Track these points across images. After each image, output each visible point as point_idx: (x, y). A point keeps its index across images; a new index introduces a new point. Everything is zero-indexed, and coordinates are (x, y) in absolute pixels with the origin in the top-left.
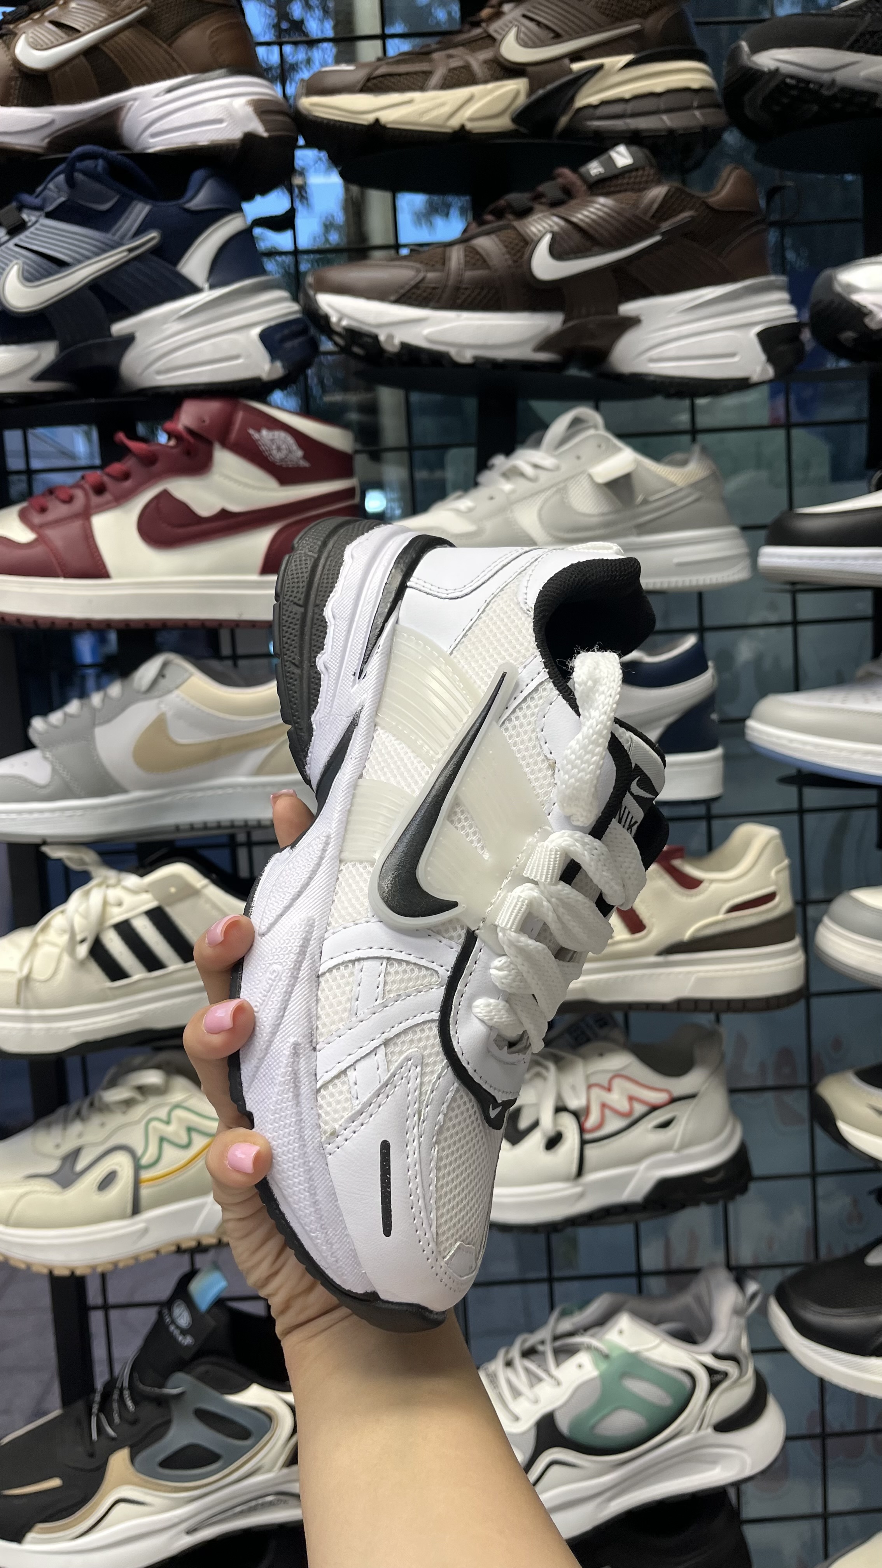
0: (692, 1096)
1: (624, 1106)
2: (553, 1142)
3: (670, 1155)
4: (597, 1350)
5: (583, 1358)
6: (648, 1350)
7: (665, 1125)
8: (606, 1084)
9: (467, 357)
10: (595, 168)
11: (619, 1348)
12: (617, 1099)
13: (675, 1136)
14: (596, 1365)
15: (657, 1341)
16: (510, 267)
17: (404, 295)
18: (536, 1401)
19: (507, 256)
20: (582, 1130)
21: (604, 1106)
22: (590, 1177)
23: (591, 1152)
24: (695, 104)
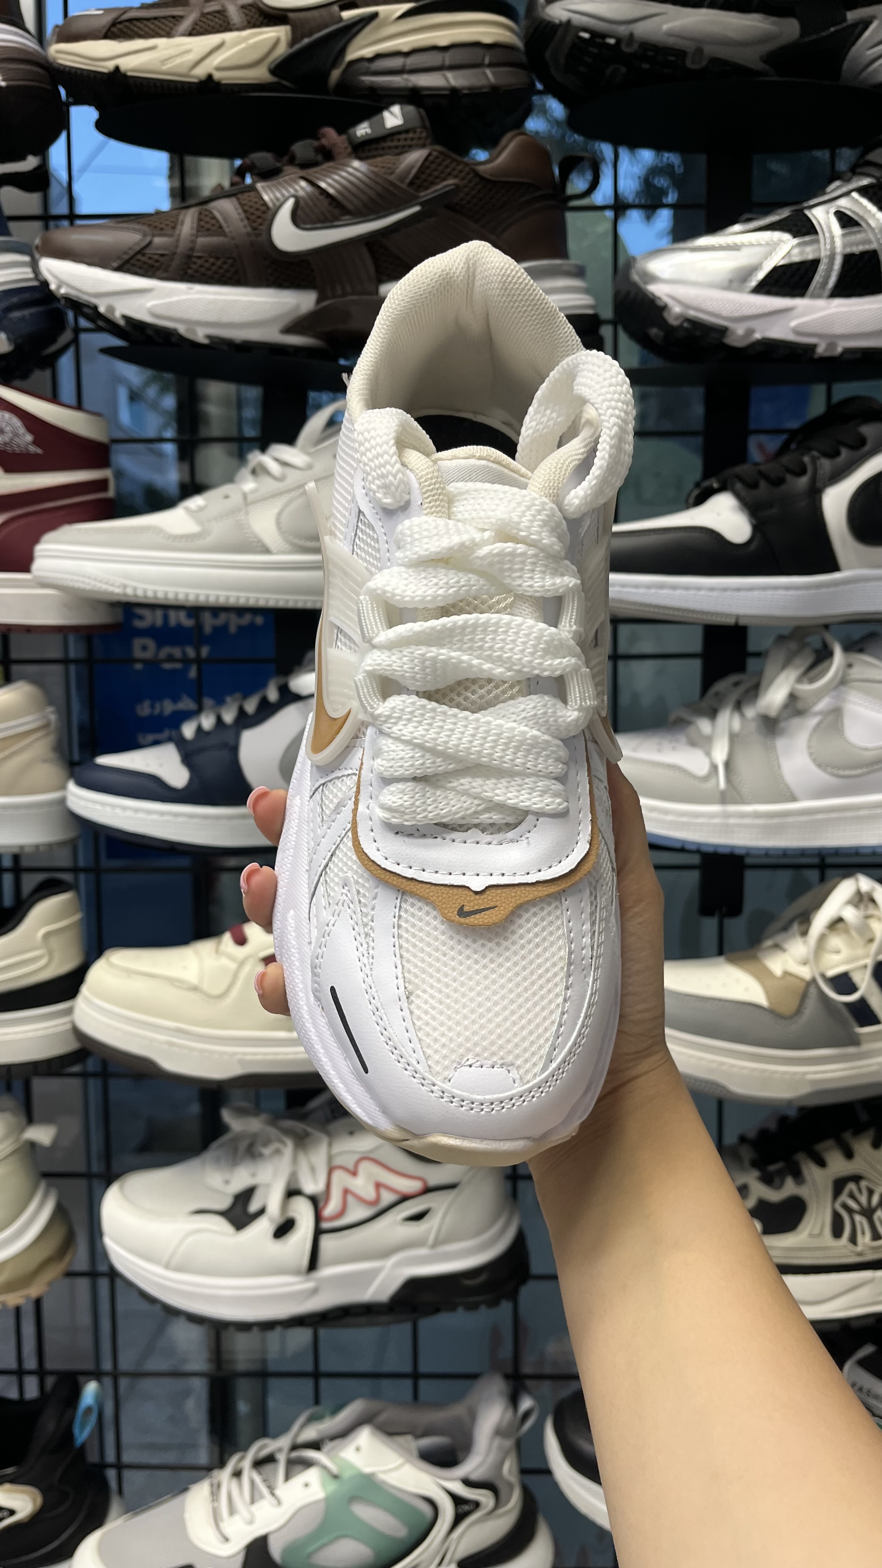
0: (452, 1186)
1: (369, 1193)
2: (284, 1229)
3: (423, 1251)
4: (325, 1468)
5: (312, 1475)
6: (384, 1472)
7: (418, 1217)
8: (351, 1167)
9: (200, 335)
10: (363, 130)
11: (352, 1466)
12: (362, 1185)
13: (429, 1231)
14: (324, 1485)
15: (400, 1461)
16: (248, 234)
17: (127, 262)
18: (251, 1522)
19: (246, 222)
20: (318, 1218)
21: (346, 1192)
22: (325, 1272)
23: (328, 1243)
24: (487, 61)
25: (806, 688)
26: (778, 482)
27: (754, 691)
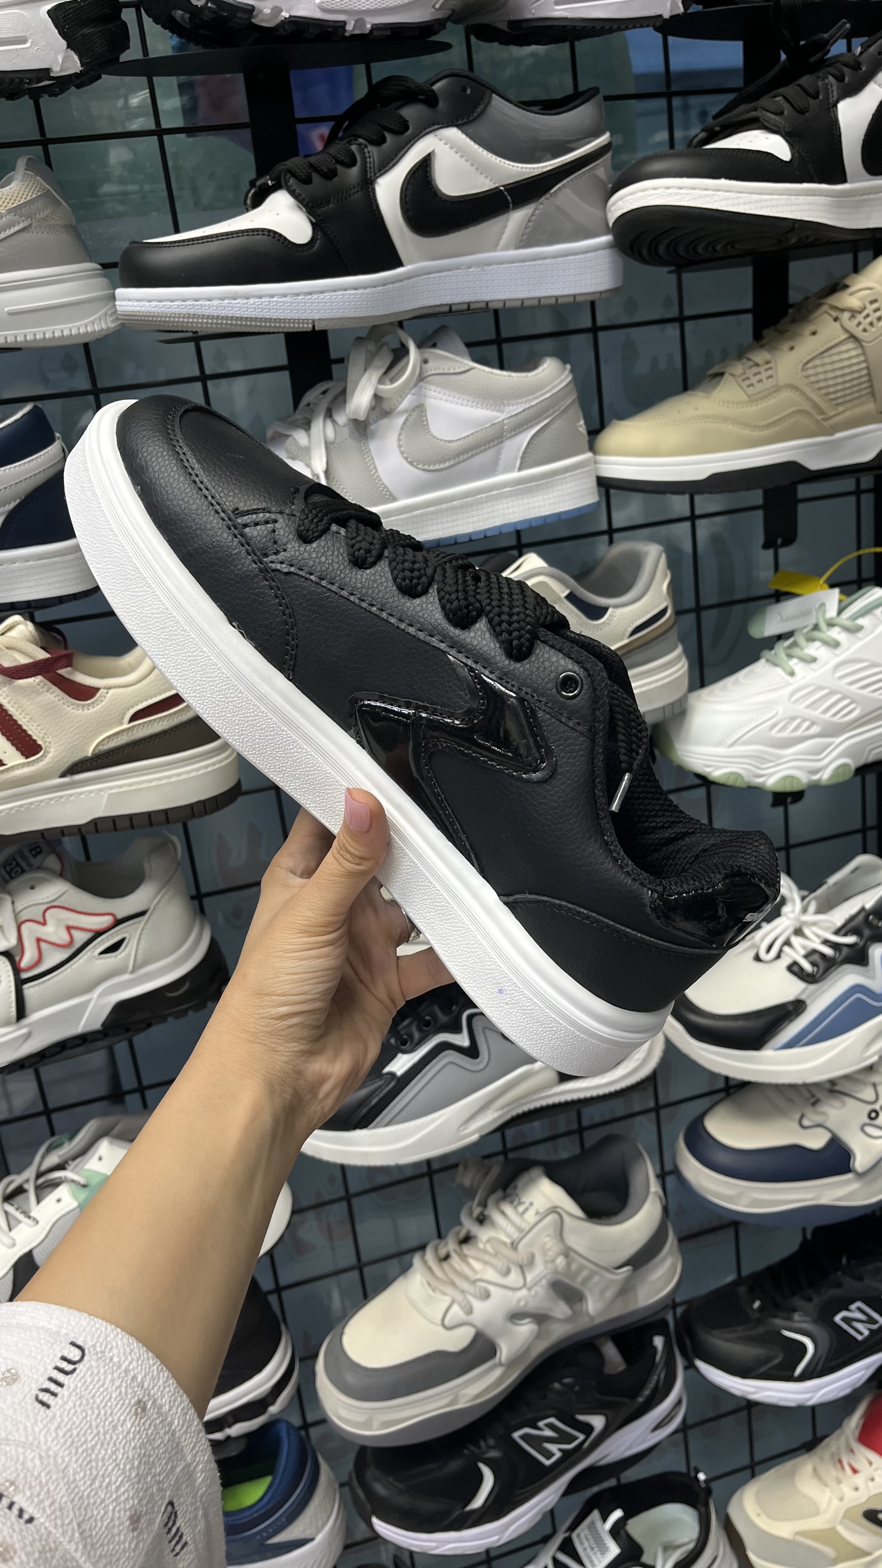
3: (126, 977)
4: (73, 1181)
5: (62, 1191)
7: (114, 948)
8: (38, 918)
11: (98, 1175)
12: (54, 931)
13: (128, 957)
14: (75, 1196)
18: (13, 1245)
20: (17, 970)
21: (39, 940)
22: (34, 1017)
23: (30, 990)
25: (388, 387)
26: (330, 175)
27: (342, 397)
